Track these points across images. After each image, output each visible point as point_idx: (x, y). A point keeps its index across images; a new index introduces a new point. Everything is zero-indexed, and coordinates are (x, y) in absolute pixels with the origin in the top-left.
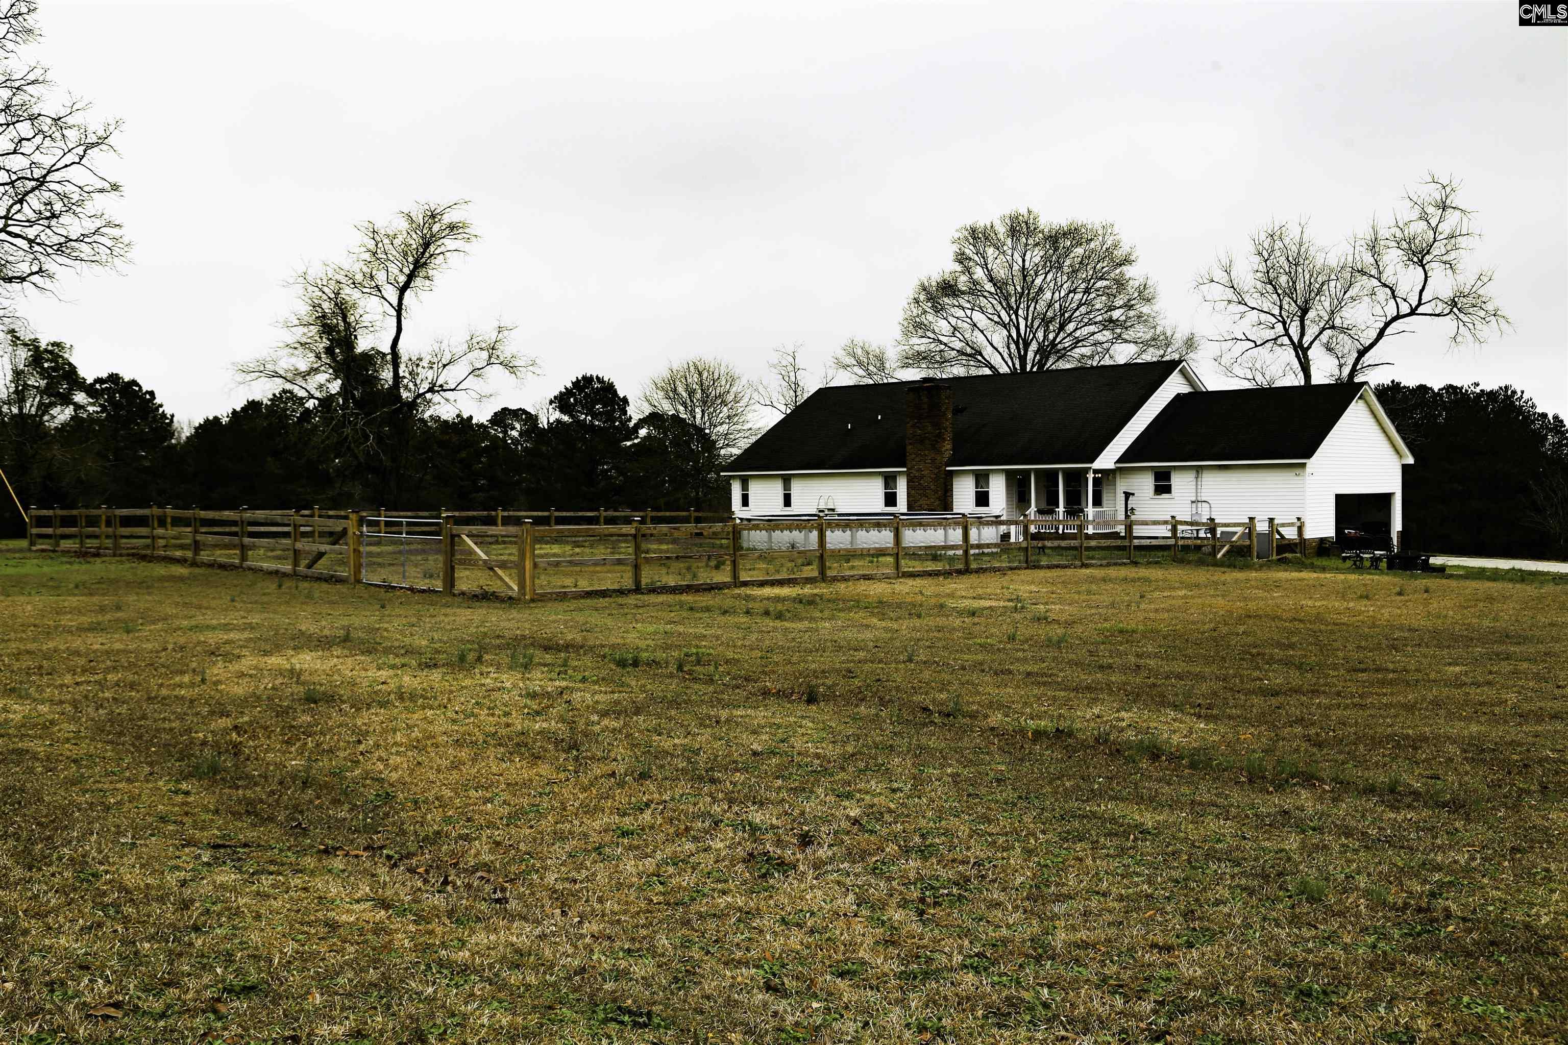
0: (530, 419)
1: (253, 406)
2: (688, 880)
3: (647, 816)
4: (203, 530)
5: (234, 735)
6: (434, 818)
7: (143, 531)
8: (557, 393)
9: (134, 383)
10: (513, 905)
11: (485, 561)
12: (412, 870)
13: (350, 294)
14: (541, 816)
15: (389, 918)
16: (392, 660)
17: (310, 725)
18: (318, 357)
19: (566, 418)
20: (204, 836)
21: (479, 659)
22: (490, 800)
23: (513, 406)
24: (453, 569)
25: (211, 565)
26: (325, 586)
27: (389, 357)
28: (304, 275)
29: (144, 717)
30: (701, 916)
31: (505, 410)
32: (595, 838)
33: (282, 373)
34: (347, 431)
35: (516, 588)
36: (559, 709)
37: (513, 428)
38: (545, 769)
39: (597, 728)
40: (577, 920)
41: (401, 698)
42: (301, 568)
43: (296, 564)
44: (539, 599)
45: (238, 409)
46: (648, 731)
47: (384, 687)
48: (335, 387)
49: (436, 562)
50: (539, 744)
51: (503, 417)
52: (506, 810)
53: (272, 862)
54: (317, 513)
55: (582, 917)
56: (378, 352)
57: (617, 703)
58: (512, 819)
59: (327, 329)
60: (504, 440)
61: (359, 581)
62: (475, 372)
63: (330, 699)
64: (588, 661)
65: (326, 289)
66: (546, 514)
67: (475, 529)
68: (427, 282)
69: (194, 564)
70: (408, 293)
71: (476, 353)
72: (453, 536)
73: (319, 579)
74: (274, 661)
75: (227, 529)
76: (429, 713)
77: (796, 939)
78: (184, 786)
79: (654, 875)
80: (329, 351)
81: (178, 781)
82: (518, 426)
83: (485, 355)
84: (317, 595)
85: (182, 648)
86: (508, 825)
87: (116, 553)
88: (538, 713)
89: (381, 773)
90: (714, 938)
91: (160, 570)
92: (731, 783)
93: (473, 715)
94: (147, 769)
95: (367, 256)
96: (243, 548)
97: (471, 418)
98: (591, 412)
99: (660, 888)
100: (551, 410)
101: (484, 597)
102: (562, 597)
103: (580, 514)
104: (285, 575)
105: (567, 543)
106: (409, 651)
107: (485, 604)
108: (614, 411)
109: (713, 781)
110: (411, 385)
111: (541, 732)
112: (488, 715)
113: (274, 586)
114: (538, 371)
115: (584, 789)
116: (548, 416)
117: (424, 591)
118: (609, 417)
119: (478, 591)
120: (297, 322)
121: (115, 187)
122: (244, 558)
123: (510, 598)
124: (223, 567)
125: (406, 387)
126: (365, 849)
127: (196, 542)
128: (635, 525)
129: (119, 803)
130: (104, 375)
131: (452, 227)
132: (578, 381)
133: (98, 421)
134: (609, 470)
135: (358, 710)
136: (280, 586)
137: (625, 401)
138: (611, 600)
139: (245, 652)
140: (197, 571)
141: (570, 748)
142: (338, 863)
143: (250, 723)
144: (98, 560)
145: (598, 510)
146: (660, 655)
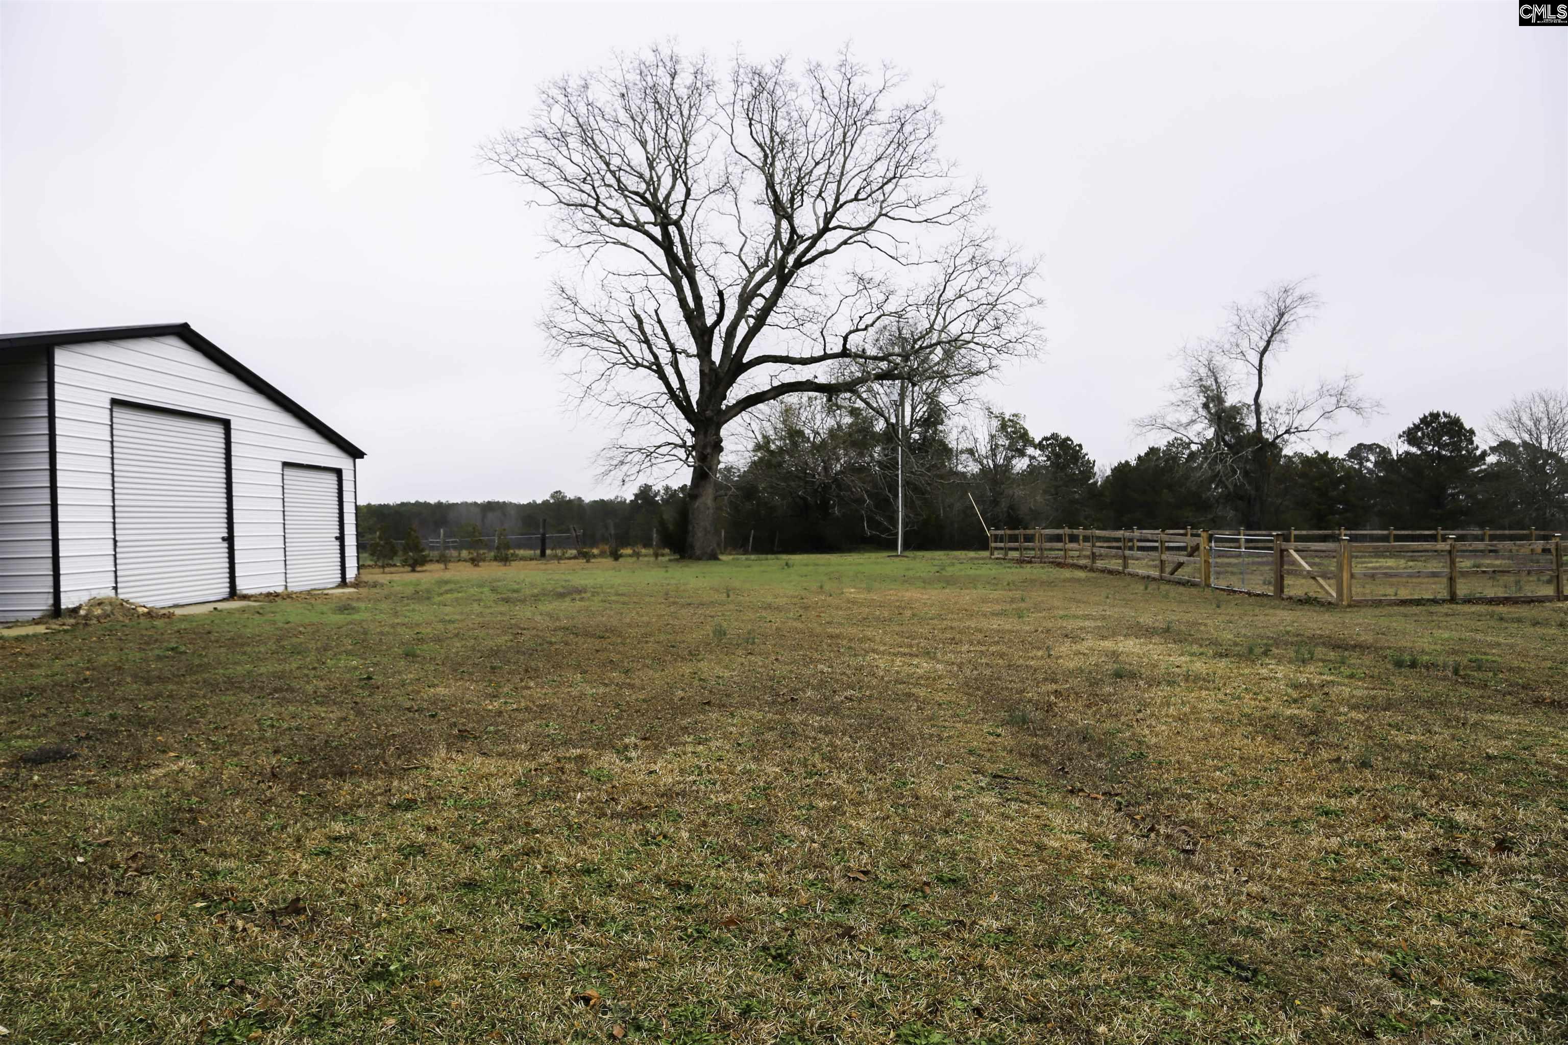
0: (1384, 452)
1: (1153, 451)
2: (1365, 862)
3: (1354, 801)
4: (1098, 544)
5: (1052, 698)
6: (1168, 777)
7: (1060, 545)
8: (1405, 429)
9: (1068, 439)
10: (1197, 859)
11: (1308, 572)
12: (1130, 816)
13: (1220, 360)
14: (1257, 787)
15: (1086, 850)
16: (1195, 648)
17: (1110, 695)
18: (1196, 411)
19: (1414, 450)
20: (991, 768)
21: (1266, 653)
22: (1220, 769)
23: (1368, 442)
24: (1282, 578)
25: (1103, 571)
26: (1181, 589)
27: (1253, 408)
28: (1184, 349)
29: (999, 679)
30: (1359, 897)
31: (1360, 445)
32: (1296, 812)
33: (1168, 425)
34: (1219, 467)
35: (1334, 595)
36: (1316, 699)
37: (1368, 460)
38: (1278, 749)
39: (1341, 719)
40: (1244, 879)
41: (1187, 678)
42: (1166, 575)
43: (1162, 571)
44: (1355, 605)
45: (1142, 454)
46: (1390, 725)
47: (1177, 670)
48: (1210, 433)
49: (1268, 573)
50: (1283, 727)
51: (1357, 452)
52: (1230, 779)
53: (1028, 794)
54: (1189, 532)
55: (1251, 878)
56: (1244, 405)
57: (1374, 698)
58: (1230, 788)
59: (1205, 389)
60: (1360, 470)
61: (1209, 586)
62: (1326, 415)
63: (1133, 676)
64: (1368, 660)
65: (1201, 359)
66: (1385, 532)
67: (1300, 545)
68: (1283, 345)
69: (1092, 570)
70: (1266, 356)
71: (1326, 399)
72: (1282, 551)
73: (1180, 583)
74: (1108, 644)
75: (1115, 544)
76: (1204, 693)
77: (1445, 935)
78: (999, 731)
79: (1333, 852)
80: (1206, 406)
81: (997, 726)
82: (1372, 458)
83: (1334, 400)
84: (1172, 594)
85: (1048, 631)
86: (1226, 791)
87: (1042, 561)
88: (1295, 701)
89: (1145, 736)
90: (1362, 919)
91: (1067, 573)
92: (1450, 781)
93: (1239, 698)
94: (982, 715)
95: (1234, 329)
96: (1125, 558)
97: (1327, 453)
98: (1437, 443)
99: (1335, 866)
100: (1400, 443)
101: (1306, 601)
102: (1377, 603)
103: (1418, 532)
104: (1154, 579)
105: (1404, 557)
106: (1214, 643)
107: (1306, 607)
108: (1461, 441)
109: (1432, 777)
110: (1271, 429)
111: (1291, 718)
112: (1251, 699)
113: (1142, 588)
114: (1383, 411)
115: (1307, 770)
116: (1399, 448)
117: (1258, 595)
118: (1456, 447)
119: (1303, 597)
120: (1179, 385)
121: (1040, 302)
122: (1125, 566)
123: (1330, 603)
124: (1110, 572)
125: (1267, 431)
126: (1103, 794)
127: (1093, 553)
128: (1449, 542)
129: (950, 737)
130: (1049, 435)
131: (1302, 298)
132: (1425, 417)
133: (1045, 467)
134: (1458, 494)
135: (1150, 686)
136: (1146, 588)
137: (1472, 432)
138: (1424, 608)
139: (1089, 636)
140: (1094, 575)
141: (1312, 733)
142: (1076, 802)
143: (1067, 689)
144: (1029, 565)
145: (1436, 529)
146: (1441, 660)
